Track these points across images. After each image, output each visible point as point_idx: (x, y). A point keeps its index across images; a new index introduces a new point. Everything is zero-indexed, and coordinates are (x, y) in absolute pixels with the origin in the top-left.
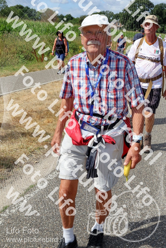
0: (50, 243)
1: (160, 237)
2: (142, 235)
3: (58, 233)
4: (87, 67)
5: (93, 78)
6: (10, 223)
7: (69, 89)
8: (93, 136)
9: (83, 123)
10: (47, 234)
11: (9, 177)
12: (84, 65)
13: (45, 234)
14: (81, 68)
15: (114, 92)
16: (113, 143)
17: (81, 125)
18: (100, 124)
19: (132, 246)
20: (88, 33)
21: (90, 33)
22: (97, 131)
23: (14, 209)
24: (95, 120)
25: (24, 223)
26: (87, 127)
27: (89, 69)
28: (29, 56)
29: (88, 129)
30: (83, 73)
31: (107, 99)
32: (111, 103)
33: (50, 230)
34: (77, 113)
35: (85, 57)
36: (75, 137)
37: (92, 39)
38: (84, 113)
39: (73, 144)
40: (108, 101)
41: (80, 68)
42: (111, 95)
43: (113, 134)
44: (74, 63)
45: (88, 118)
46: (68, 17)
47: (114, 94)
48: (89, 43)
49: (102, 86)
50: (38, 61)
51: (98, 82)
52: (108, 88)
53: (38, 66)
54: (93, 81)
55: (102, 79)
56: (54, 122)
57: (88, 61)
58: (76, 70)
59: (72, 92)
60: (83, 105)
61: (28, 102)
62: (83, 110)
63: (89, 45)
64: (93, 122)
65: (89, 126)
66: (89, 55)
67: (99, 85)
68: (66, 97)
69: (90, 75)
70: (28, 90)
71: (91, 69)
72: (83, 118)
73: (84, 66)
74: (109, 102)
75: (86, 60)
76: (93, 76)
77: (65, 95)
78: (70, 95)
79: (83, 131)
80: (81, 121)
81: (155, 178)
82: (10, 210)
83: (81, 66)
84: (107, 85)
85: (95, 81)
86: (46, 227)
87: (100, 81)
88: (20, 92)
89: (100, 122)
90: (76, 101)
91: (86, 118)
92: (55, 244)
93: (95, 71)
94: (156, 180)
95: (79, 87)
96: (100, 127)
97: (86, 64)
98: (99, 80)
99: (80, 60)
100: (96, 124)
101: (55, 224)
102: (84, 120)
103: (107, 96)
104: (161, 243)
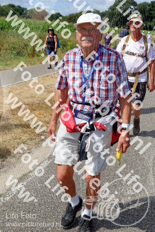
0: (42, 229)
1: (145, 221)
2: (128, 220)
3: (50, 219)
4: (81, 61)
5: (86, 71)
6: (4, 210)
7: (64, 81)
8: (85, 124)
9: (76, 111)
10: (39, 220)
11: (3, 167)
12: (78, 58)
13: (38, 220)
14: (76, 61)
15: (105, 84)
16: (104, 130)
17: (74, 114)
18: (92, 112)
19: (120, 230)
20: (82, 30)
21: (84, 30)
22: (89, 118)
23: (8, 197)
24: (88, 109)
25: (18, 210)
26: (80, 115)
27: (83, 63)
28: (21, 52)
29: (81, 117)
30: (78, 67)
31: (99, 90)
32: (103, 93)
33: (42, 216)
34: (71, 103)
35: (80, 52)
36: (69, 125)
37: (86, 35)
38: (78, 103)
39: (68, 132)
40: (99, 92)
41: (74, 62)
42: (103, 86)
43: (103, 122)
44: (69, 57)
45: (81, 106)
46: (57, 15)
47: (105, 86)
48: (83, 38)
49: (94, 78)
50: (29, 56)
51: (90, 74)
52: (99, 80)
53: (30, 61)
54: (86, 73)
55: (95, 72)
56: (45, 114)
57: (82, 55)
58: (71, 63)
59: (67, 84)
60: (77, 96)
61: (20, 95)
62: (77, 100)
63: (83, 41)
64: (86, 110)
65: (82, 114)
66: (83, 50)
67: (92, 77)
68: (61, 88)
69: (83, 68)
70: (20, 84)
71: (84, 63)
72: (76, 108)
73: (78, 60)
74: (101, 93)
75: (80, 54)
76: (86, 68)
77: (61, 86)
78: (65, 86)
79: (76, 119)
80: (75, 110)
81: (140, 166)
82: (4, 198)
83: (76, 60)
84: (99, 77)
85: (88, 73)
86: (38, 213)
87: (93, 73)
88: (12, 86)
89: (92, 111)
90: (70, 91)
91: (79, 107)
92: (47, 229)
93: (88, 64)
94: (141, 167)
95: (74, 79)
96: (92, 115)
97: (80, 58)
98: (91, 72)
99: (75, 54)
100: (88, 112)
101: (47, 211)
102: (77, 109)
103: (98, 88)
104: (147, 227)
